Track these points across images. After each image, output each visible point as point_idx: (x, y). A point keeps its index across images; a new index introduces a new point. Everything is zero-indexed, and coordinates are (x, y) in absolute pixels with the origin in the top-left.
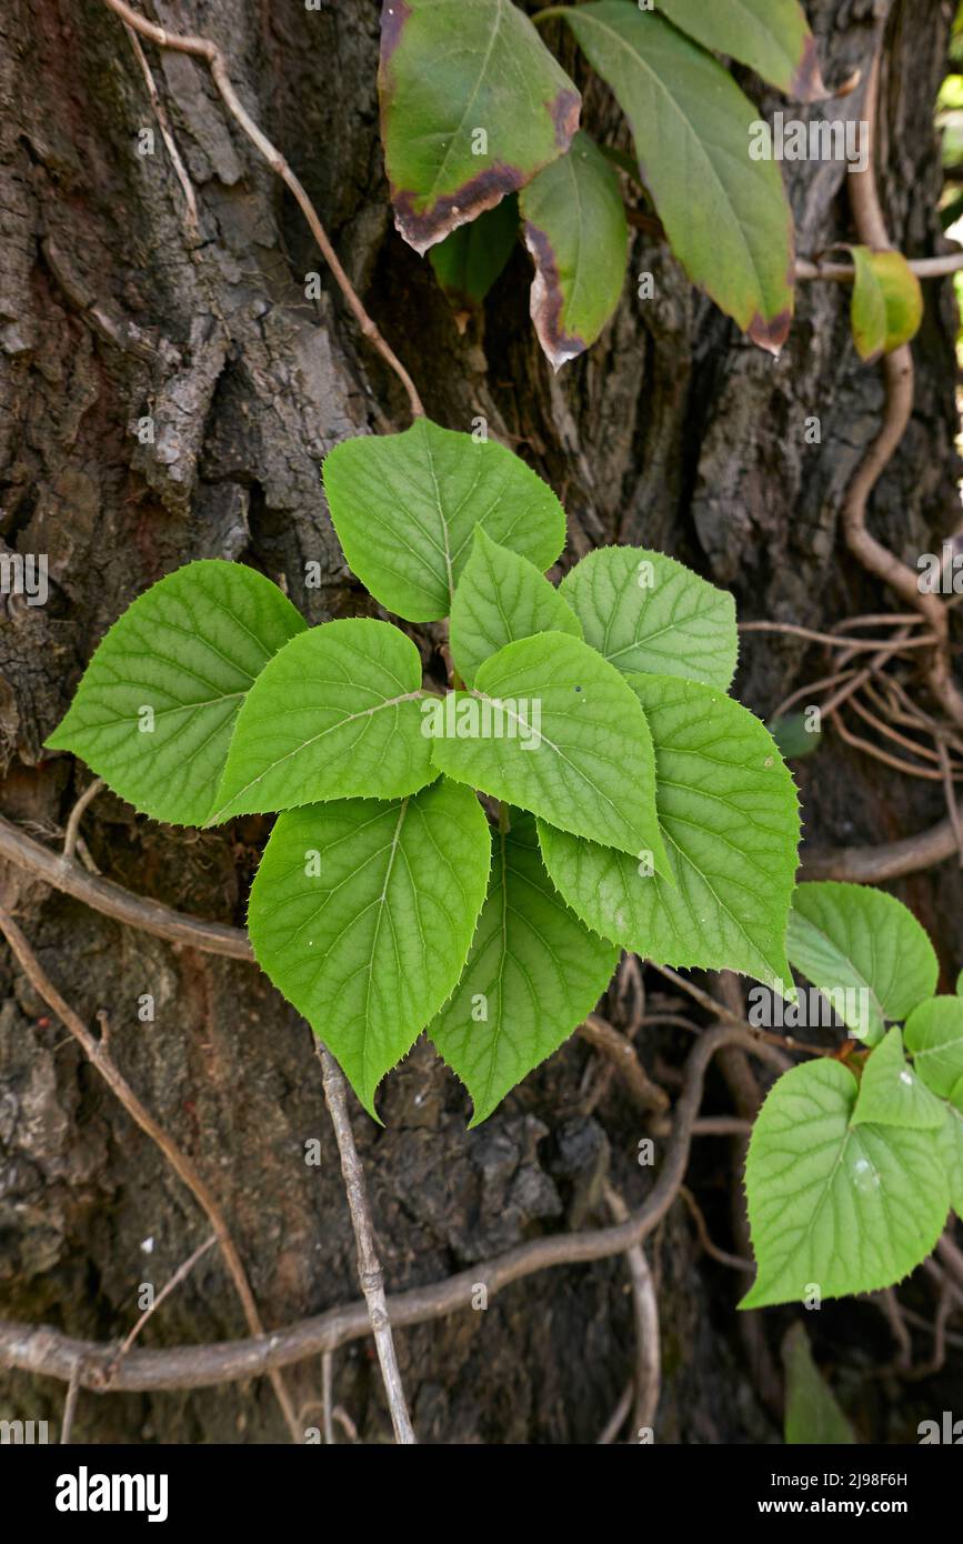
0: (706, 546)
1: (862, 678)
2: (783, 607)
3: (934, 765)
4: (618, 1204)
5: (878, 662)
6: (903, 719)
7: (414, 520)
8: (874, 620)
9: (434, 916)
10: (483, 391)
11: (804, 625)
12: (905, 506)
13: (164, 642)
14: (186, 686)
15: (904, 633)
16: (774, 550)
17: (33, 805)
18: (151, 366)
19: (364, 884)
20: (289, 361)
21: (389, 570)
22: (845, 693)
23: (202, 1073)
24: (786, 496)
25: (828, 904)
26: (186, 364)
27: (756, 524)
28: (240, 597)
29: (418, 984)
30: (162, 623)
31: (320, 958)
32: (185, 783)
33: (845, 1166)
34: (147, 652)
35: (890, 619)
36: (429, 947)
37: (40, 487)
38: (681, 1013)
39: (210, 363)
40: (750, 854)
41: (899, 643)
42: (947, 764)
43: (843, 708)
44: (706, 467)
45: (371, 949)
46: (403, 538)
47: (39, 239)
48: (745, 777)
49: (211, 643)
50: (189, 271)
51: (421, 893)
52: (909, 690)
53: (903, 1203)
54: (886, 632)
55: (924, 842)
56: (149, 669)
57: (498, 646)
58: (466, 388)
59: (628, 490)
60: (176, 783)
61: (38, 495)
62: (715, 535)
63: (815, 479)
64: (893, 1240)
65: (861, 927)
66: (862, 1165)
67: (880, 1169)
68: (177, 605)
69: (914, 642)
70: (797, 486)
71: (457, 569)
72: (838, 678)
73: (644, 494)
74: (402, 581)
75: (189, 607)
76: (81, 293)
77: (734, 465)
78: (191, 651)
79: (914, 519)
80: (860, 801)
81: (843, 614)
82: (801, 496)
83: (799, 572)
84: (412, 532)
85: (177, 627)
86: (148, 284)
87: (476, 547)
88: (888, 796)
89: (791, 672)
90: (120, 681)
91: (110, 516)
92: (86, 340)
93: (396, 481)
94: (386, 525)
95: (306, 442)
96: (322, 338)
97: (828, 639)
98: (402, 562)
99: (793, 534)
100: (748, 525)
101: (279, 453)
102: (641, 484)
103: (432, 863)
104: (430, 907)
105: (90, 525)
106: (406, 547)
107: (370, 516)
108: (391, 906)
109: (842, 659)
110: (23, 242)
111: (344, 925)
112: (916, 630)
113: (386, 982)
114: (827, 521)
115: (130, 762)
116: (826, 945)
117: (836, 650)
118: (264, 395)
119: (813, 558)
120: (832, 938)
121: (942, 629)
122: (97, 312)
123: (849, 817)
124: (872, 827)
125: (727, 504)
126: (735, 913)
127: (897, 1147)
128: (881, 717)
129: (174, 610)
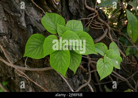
0: (72, 13)
1: (92, 21)
2: (82, 16)
3: (101, 27)
4: (86, 81)
5: (93, 19)
6: (97, 24)
7: (51, 24)
8: (91, 15)
9: (66, 58)
10: (47, 6)
11: (84, 18)
12: (90, 2)
13: (32, 43)
14: (36, 46)
15: (94, 15)
16: (79, 11)
17: (20, 63)
18: (18, 17)
19: (59, 57)
20: (30, 11)
21: (51, 30)
22: (90, 23)
23: (45, 83)
24: (78, 4)
25: (97, 45)
26: (21, 15)
27: (76, 9)
28: (38, 37)
29: (66, 64)
30: (31, 41)
31: (57, 65)
32: (39, 55)
33: (105, 66)
34: (31, 45)
35: (92, 14)
36: (66, 61)
37: (12, 32)
38: (84, 62)
39: (23, 14)
40: (90, 44)
41: (94, 16)
42: (102, 27)
43: (91, 25)
44: (69, 5)
45: (61, 63)
46: (51, 27)
47: (3, 8)
48: (87, 38)
49: (37, 42)
50: (18, 6)
51: (64, 57)
52: (97, 20)
53: (110, 67)
54: (92, 16)
55: (103, 36)
56: (31, 46)
57: (63, 34)
58: (45, 7)
59: (62, 9)
60: (38, 55)
61: (12, 33)
62: (72, 11)
63: (80, 2)
64: (110, 70)
65: (100, 46)
66: (106, 66)
67: (107, 65)
68: (32, 39)
69: (96, 16)
70: (79, 3)
71: (57, 28)
72: (89, 22)
73: (64, 9)
74: (53, 31)
75: (33, 39)
76: (9, 12)
77: (72, 3)
78: (35, 43)
79: (91, 2)
80: (95, 34)
81: (88, 15)
82: (80, 4)
83: (82, 12)
84: (51, 26)
85: (33, 41)
86: (14, 9)
87: (58, 25)
88: (98, 32)
89: (84, 23)
90: (29, 48)
91: (19, 33)
92: (11, 16)
93: (48, 21)
94: (49, 26)
95: (35, 19)
96: (33, 8)
97: (87, 18)
98: (52, 29)
99: (80, 8)
100: (75, 9)
101: (33, 21)
102: (63, 8)
103: (64, 54)
104: (65, 57)
105: (17, 34)
106: (52, 27)
107: (48, 26)
108: (62, 59)
109: (89, 20)
110: (3, 9)
111: (58, 61)
112: (95, 14)
113: (63, 65)
114: (83, 6)
115: (33, 55)
116: (98, 49)
117: (88, 19)
118: (29, 16)
119: (83, 10)
120: (98, 48)
121: (98, 13)
122: (11, 13)
123: (95, 36)
124: (97, 36)
125: (72, 7)
126: (90, 49)
127: (108, 63)
128: (95, 24)
129: (32, 40)
